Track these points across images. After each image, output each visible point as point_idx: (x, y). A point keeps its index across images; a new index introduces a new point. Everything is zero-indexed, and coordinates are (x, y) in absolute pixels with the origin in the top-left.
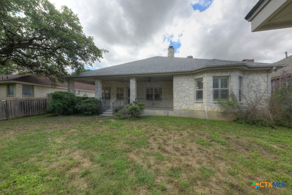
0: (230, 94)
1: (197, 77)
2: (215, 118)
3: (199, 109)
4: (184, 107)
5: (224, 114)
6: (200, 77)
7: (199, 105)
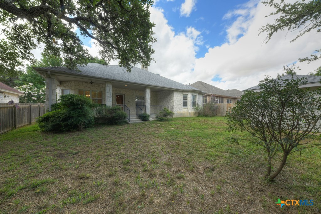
0: (196, 103)
1: (185, 94)
2: (193, 116)
3: (185, 112)
4: (179, 111)
5: (195, 113)
6: (186, 94)
7: (186, 110)
